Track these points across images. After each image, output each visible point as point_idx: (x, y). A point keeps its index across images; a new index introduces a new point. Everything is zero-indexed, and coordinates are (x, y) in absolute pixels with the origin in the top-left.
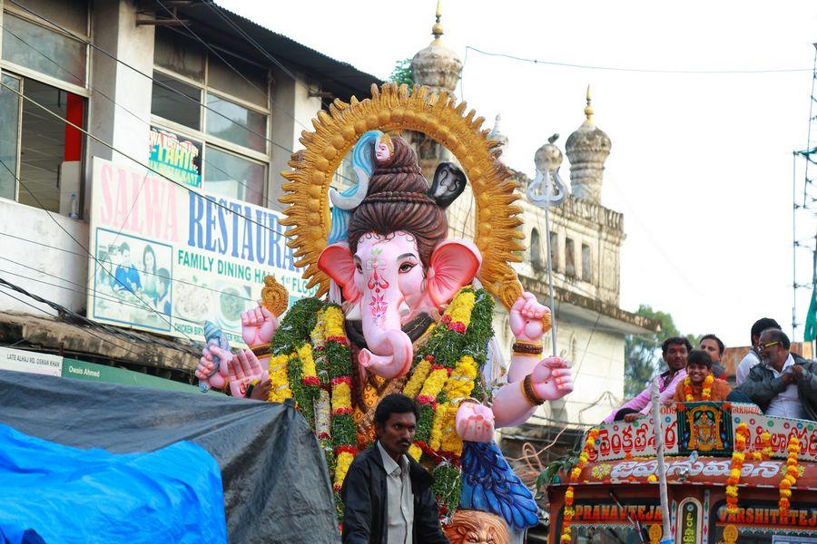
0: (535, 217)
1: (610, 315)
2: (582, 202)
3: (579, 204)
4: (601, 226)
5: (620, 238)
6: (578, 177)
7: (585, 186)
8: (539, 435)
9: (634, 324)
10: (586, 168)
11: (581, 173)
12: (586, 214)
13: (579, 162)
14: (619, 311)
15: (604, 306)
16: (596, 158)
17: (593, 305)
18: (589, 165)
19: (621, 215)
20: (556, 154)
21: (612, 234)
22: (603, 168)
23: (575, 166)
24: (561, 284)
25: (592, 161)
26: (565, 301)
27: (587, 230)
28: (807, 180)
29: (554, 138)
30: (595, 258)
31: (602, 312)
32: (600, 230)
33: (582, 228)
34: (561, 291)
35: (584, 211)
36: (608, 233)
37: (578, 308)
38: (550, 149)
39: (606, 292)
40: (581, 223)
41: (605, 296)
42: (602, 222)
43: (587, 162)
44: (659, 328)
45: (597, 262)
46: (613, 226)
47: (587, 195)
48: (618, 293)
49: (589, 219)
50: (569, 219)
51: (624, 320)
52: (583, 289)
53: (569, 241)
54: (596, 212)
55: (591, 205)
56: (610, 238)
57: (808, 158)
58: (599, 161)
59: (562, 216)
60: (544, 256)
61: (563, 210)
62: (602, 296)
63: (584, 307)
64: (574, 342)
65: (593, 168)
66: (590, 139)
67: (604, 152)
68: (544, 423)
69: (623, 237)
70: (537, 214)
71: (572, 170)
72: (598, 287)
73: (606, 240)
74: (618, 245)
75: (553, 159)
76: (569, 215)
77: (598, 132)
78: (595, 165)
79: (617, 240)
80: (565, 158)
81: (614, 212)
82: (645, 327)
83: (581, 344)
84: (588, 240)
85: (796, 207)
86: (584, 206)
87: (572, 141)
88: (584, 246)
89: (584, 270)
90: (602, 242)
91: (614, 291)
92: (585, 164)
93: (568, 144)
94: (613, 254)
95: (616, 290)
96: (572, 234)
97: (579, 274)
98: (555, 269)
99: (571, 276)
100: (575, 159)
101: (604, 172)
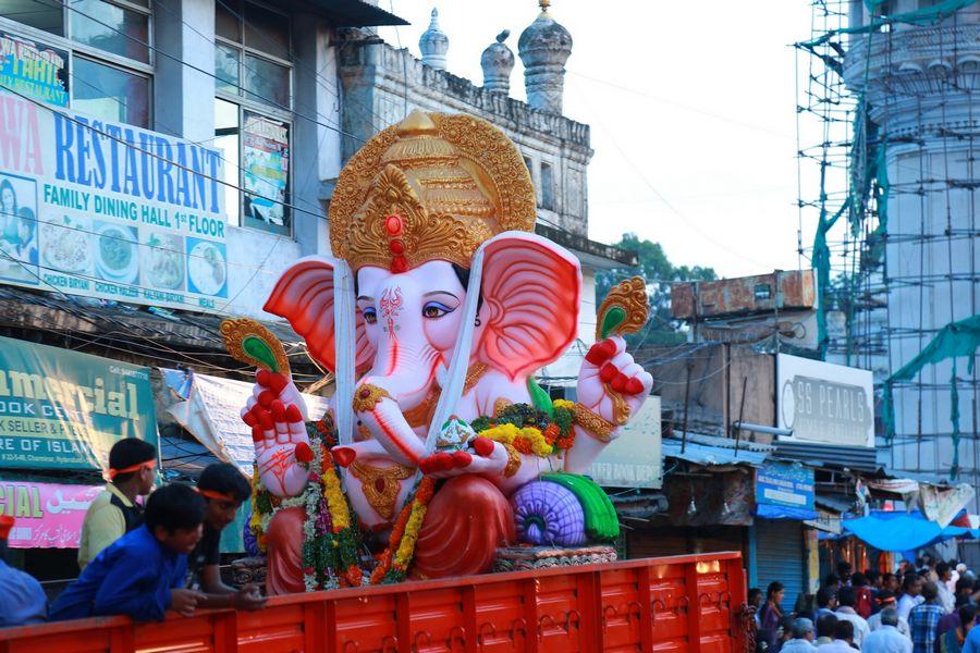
1: (577, 248)
2: (539, 113)
3: (536, 115)
4: (563, 141)
5: (587, 155)
6: (534, 83)
7: (543, 93)
9: (605, 257)
10: (544, 71)
11: (536, 78)
12: (544, 127)
13: (535, 64)
14: (587, 241)
15: (569, 236)
16: (555, 58)
17: (555, 235)
18: (547, 68)
19: (587, 127)
20: (507, 55)
21: (577, 151)
22: (564, 71)
23: (530, 69)
25: (551, 63)
27: (547, 147)
28: (811, 76)
29: (504, 36)
30: (558, 181)
31: (566, 244)
32: (562, 147)
33: (540, 144)
35: (542, 123)
36: (572, 149)
38: (499, 49)
39: (571, 220)
40: (539, 139)
41: (570, 225)
42: (565, 136)
43: (544, 64)
44: (634, 262)
45: (559, 185)
46: (577, 141)
47: (546, 104)
48: (586, 221)
49: (548, 133)
50: (525, 134)
51: (593, 253)
52: (545, 217)
54: (557, 125)
55: (551, 116)
56: (574, 155)
57: (813, 52)
58: (558, 63)
59: (516, 131)
61: (517, 123)
62: (567, 224)
65: (552, 71)
66: (546, 36)
67: (564, 51)
69: (590, 153)
71: (527, 74)
72: (562, 215)
73: (569, 158)
74: (584, 163)
75: (503, 61)
76: (524, 129)
77: (557, 27)
78: (554, 67)
79: (583, 157)
81: (578, 124)
82: (619, 260)
84: (548, 158)
85: (800, 109)
86: (542, 118)
87: (526, 39)
88: (544, 166)
89: (545, 195)
90: (565, 160)
91: (581, 219)
92: (542, 67)
93: (521, 43)
94: (578, 174)
95: (583, 218)
96: (528, 151)
97: (540, 200)
100: (530, 61)
101: (565, 75)
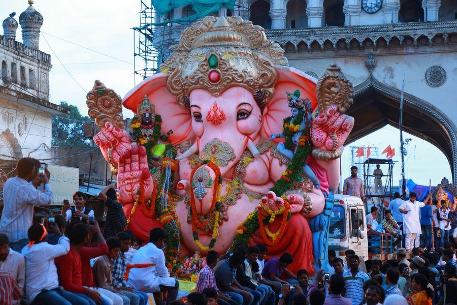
0: (3, 55)
1: (45, 106)
2: (29, 48)
3: (27, 49)
4: (39, 60)
5: (49, 67)
6: (26, 36)
7: (30, 40)
8: (8, 165)
9: (57, 110)
10: (31, 31)
11: (28, 33)
12: (31, 54)
13: (27, 27)
14: (49, 103)
15: (41, 101)
16: (35, 26)
17: (35, 100)
18: (32, 30)
19: (49, 55)
20: (14, 23)
21: (45, 65)
22: (39, 31)
23: (24, 30)
24: (18, 90)
25: (34, 28)
26: (21, 98)
27: (32, 63)
28: (140, 41)
29: (13, 14)
30: (36, 77)
31: (40, 104)
32: (38, 63)
33: (29, 61)
34: (18, 93)
35: (30, 53)
36: (43, 64)
37: (28, 102)
38: (11, 20)
39: (42, 94)
40: (28, 59)
41: (41, 96)
42: (40, 59)
43: (31, 28)
44: (69, 112)
45: (37, 79)
46: (45, 61)
47: (31, 44)
48: (49, 95)
49: (32, 57)
50: (22, 57)
51: (52, 108)
52: (30, 92)
53: (22, 68)
54: (36, 54)
55: (34, 50)
56: (44, 66)
57: (141, 32)
58: (37, 28)
59: (18, 55)
60: (9, 75)
61: (19, 52)
62: (40, 96)
63: (31, 101)
64: (26, 119)
65: (34, 31)
66: (32, 16)
67: (40, 23)
68: (10, 159)
69: (50, 66)
70: (5, 53)
71: (23, 32)
72: (38, 91)
73: (41, 68)
74: (48, 70)
75: (13, 25)
76: (22, 55)
77: (36, 13)
78: (35, 29)
79: (47, 68)
80: (19, 25)
81: (45, 54)
82: (62, 111)
83: (30, 120)
84: (32, 67)
85: (135, 55)
86: (30, 50)
87: (23, 16)
88: (31, 71)
89: (31, 83)
90: (39, 68)
91: (46, 93)
92: (30, 29)
93: (21, 18)
94: (45, 75)
95: (47, 93)
96: (23, 64)
97: (28, 85)
98: (16, 82)
99: (24, 86)
100: (25, 26)
101: (40, 33)
